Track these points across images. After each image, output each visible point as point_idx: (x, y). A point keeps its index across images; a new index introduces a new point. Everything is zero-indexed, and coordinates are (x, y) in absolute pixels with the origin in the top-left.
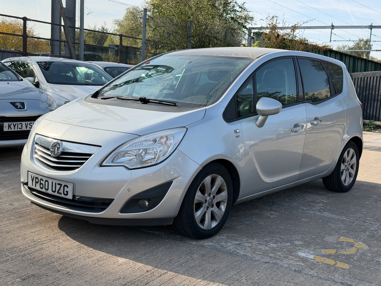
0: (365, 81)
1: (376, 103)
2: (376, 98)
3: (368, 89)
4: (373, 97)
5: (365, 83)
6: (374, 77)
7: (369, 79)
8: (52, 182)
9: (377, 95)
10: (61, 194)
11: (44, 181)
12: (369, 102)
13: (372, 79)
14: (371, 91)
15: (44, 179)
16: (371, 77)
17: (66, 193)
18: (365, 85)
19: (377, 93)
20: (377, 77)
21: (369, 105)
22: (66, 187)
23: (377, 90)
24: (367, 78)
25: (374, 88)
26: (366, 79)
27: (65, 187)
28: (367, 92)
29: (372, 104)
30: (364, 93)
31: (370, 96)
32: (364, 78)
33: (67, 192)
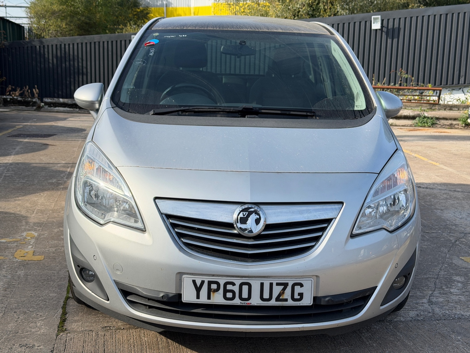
0: (63, 49)
1: (81, 77)
2: (81, 71)
3: (67, 59)
4: (76, 70)
5: (63, 52)
6: (73, 44)
7: (67, 47)
8: (262, 285)
9: (80, 68)
10: (286, 300)
11: (238, 285)
12: (72, 77)
13: (71, 46)
14: (72, 63)
15: (238, 282)
16: (69, 44)
17: (299, 297)
18: (63, 55)
19: (80, 64)
20: (78, 44)
21: (72, 80)
22: (299, 286)
23: (80, 60)
24: (65, 45)
25: (76, 58)
26: (63, 46)
27: (296, 287)
28: (67, 63)
29: (77, 79)
30: (64, 65)
31: (72, 68)
32: (61, 45)
33: (301, 295)
